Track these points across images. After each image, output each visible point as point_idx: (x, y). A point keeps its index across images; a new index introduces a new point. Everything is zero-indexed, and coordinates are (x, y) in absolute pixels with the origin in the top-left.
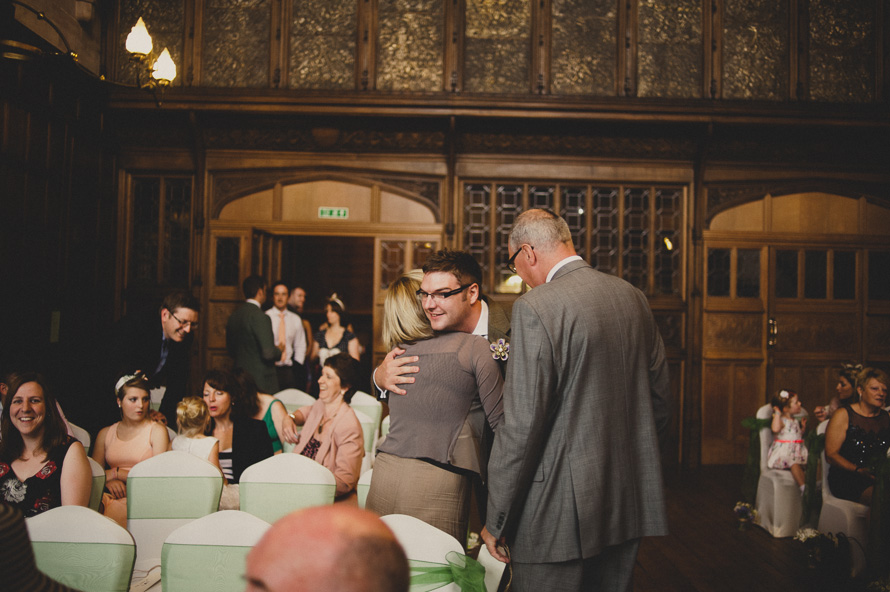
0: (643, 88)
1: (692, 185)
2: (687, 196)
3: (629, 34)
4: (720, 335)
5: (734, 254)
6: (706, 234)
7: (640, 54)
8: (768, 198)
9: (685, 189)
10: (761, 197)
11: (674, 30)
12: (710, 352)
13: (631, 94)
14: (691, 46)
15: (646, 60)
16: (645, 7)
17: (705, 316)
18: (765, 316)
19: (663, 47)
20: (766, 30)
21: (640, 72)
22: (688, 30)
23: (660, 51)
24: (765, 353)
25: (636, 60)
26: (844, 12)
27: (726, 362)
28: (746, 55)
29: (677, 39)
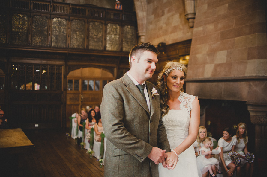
0: (53, 45)
1: (64, 66)
2: (63, 68)
3: (50, 32)
4: (71, 99)
5: (74, 81)
6: (68, 76)
7: (52, 37)
8: (81, 69)
9: (63, 67)
10: (79, 68)
11: (60, 32)
12: (68, 102)
13: (50, 46)
14: (64, 36)
15: (54, 38)
16: (54, 27)
17: (67, 95)
18: (80, 95)
19: (58, 36)
20: (80, 33)
21: (52, 40)
22: (63, 32)
23: (57, 37)
24: (80, 103)
25: (51, 38)
26: (97, 30)
27: (71, 105)
28: (76, 38)
29: (61, 34)
